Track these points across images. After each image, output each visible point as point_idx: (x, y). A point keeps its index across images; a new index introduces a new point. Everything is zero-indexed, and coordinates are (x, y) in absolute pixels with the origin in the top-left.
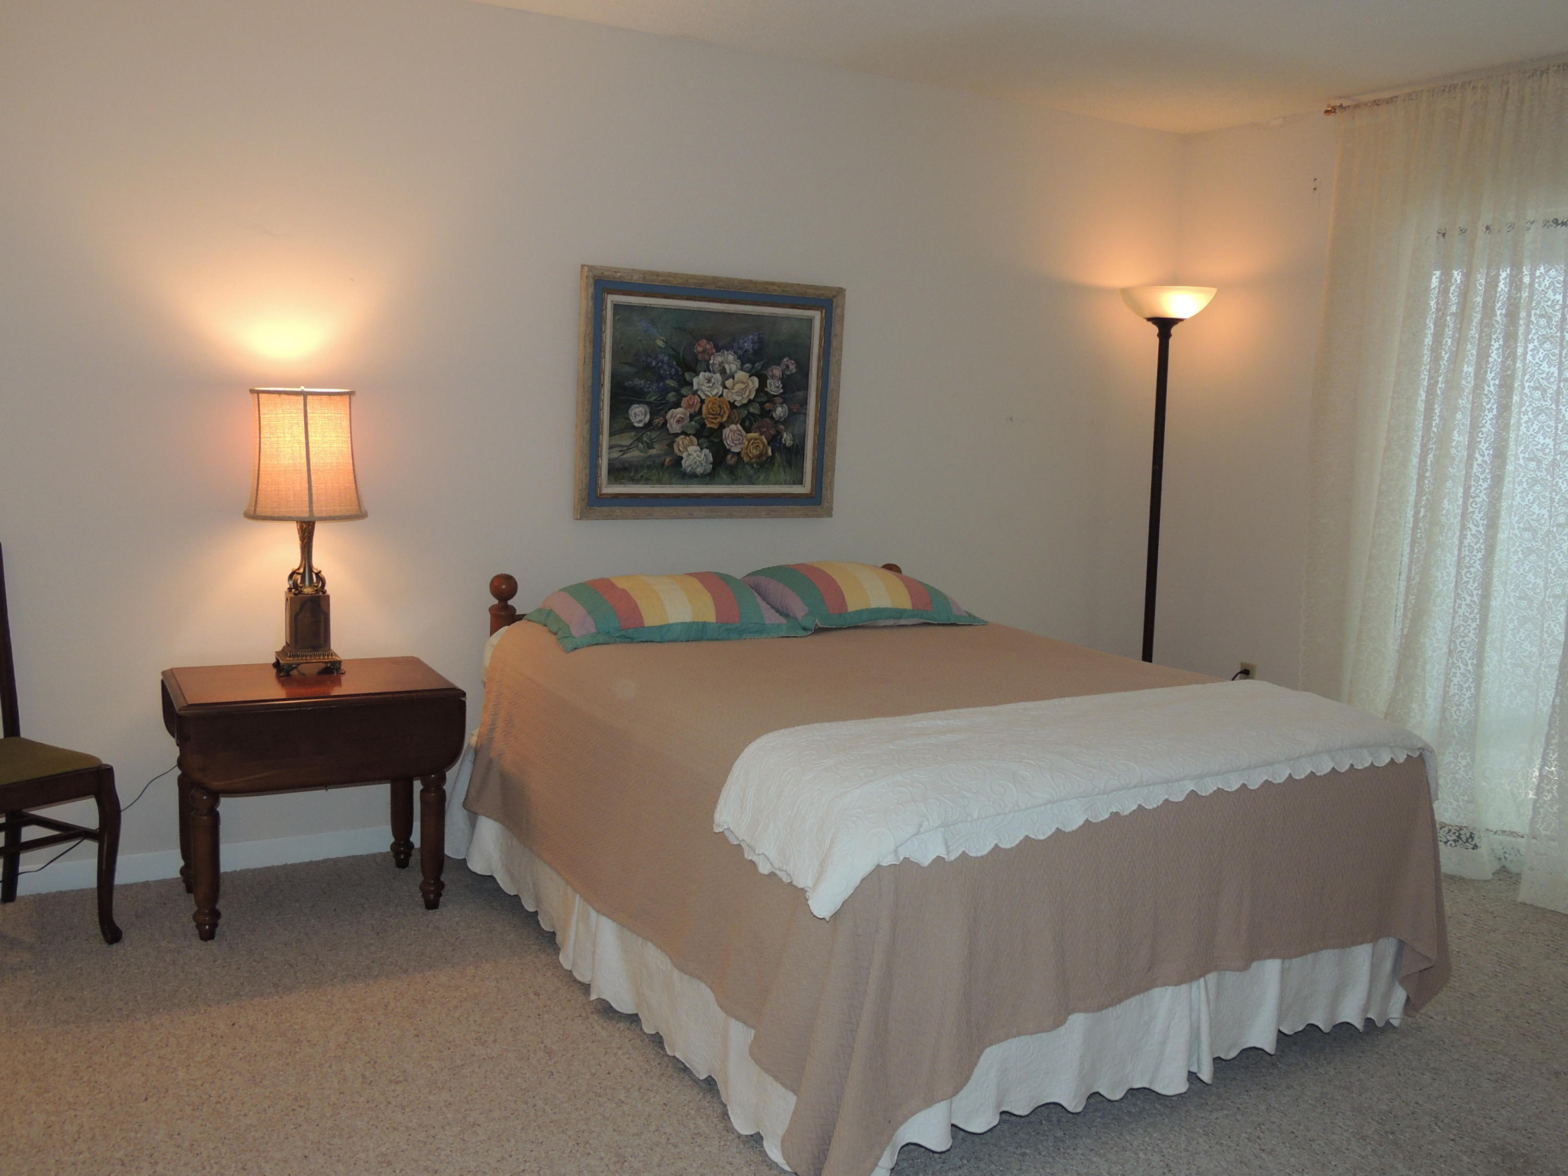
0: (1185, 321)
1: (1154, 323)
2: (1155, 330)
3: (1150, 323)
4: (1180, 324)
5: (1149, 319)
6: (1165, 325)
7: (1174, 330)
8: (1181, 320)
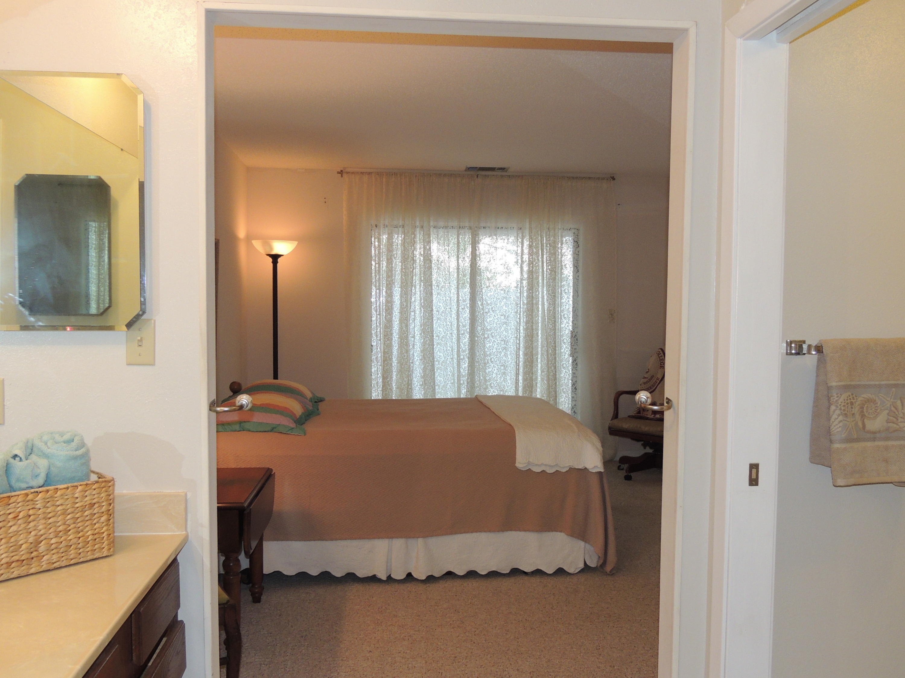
0: (284, 256)
1: (270, 257)
2: (270, 260)
3: (268, 257)
4: (282, 257)
5: (268, 255)
6: (275, 258)
7: (279, 260)
8: (282, 255)
